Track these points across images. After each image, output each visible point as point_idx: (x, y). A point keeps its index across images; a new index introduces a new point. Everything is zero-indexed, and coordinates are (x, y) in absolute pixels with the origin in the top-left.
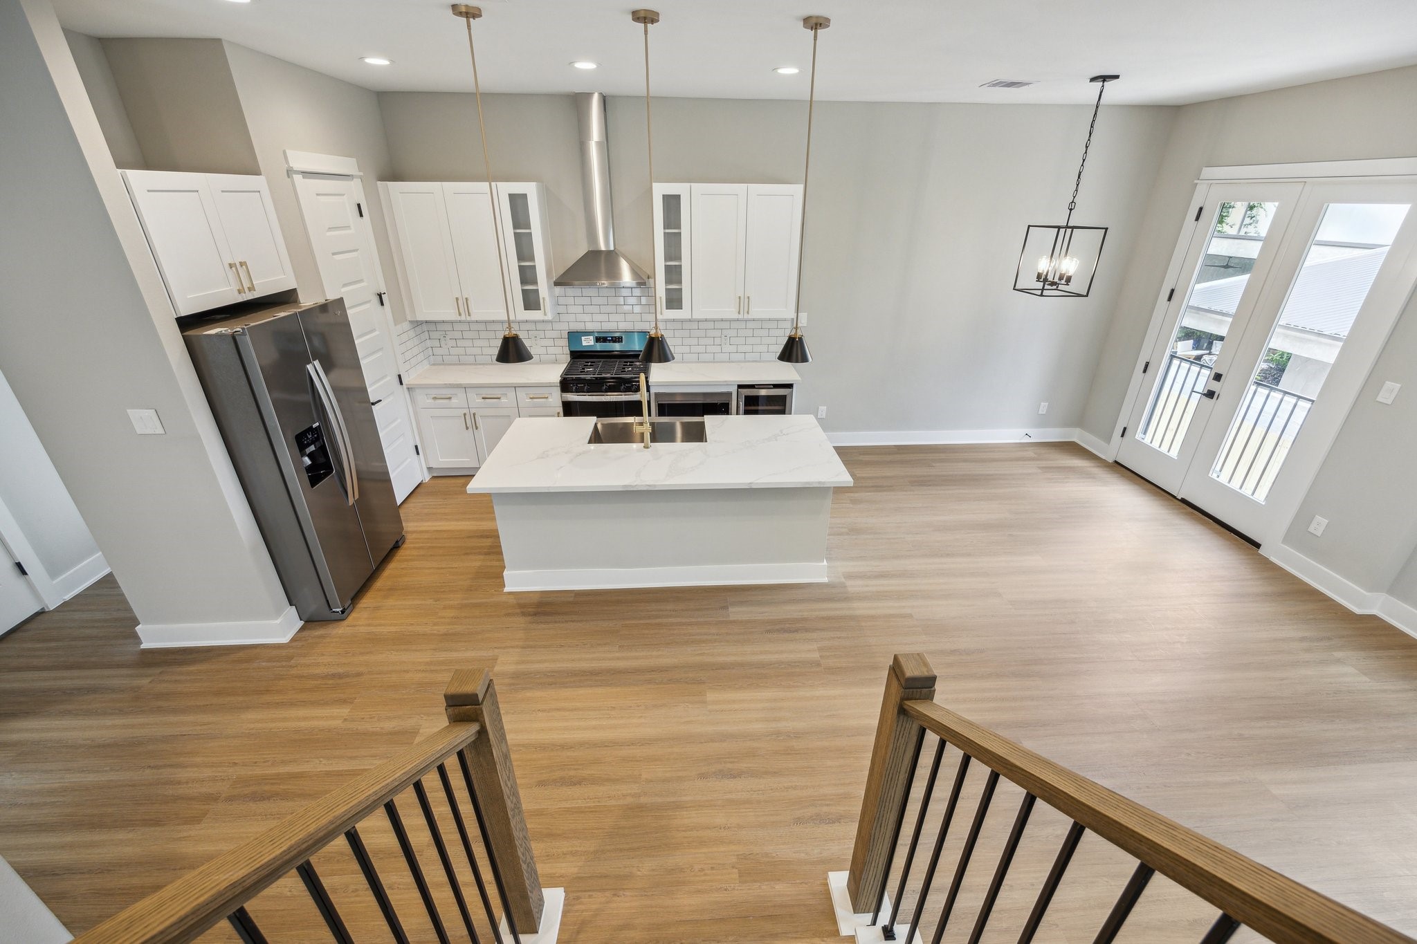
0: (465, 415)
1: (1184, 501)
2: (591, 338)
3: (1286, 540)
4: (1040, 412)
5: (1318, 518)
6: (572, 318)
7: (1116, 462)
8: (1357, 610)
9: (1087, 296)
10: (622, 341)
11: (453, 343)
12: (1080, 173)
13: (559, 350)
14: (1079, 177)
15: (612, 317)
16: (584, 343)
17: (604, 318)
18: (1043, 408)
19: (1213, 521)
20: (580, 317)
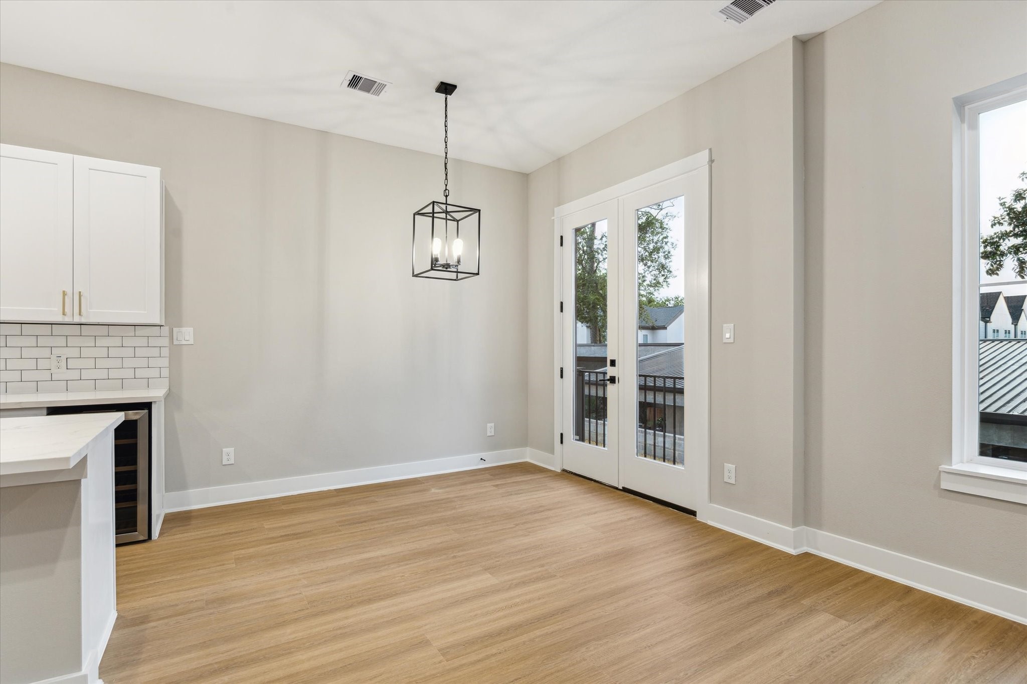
1: (625, 490)
3: (711, 499)
4: (489, 434)
5: (726, 465)
7: (564, 470)
8: (793, 552)
9: (478, 274)
12: (446, 164)
14: (446, 168)
18: (490, 429)
19: (654, 501)
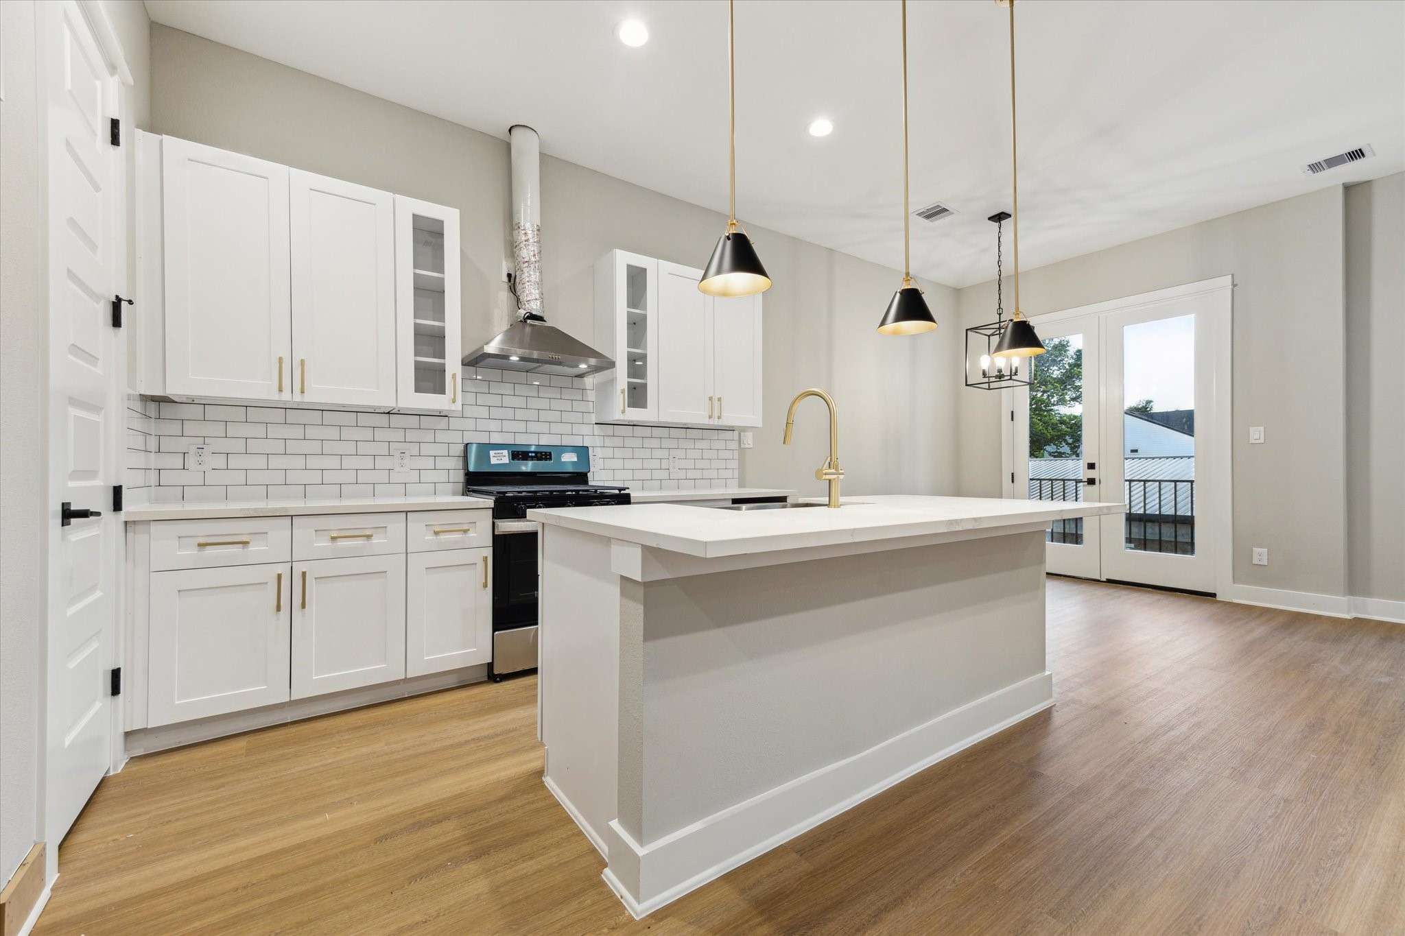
0: (279, 576)
1: (1111, 581)
2: (505, 452)
3: (1237, 580)
5: (1256, 550)
6: (469, 424)
8: (1347, 616)
10: (550, 459)
11: (220, 461)
13: (442, 476)
15: (533, 427)
16: (494, 461)
17: (520, 427)
20: (482, 425)
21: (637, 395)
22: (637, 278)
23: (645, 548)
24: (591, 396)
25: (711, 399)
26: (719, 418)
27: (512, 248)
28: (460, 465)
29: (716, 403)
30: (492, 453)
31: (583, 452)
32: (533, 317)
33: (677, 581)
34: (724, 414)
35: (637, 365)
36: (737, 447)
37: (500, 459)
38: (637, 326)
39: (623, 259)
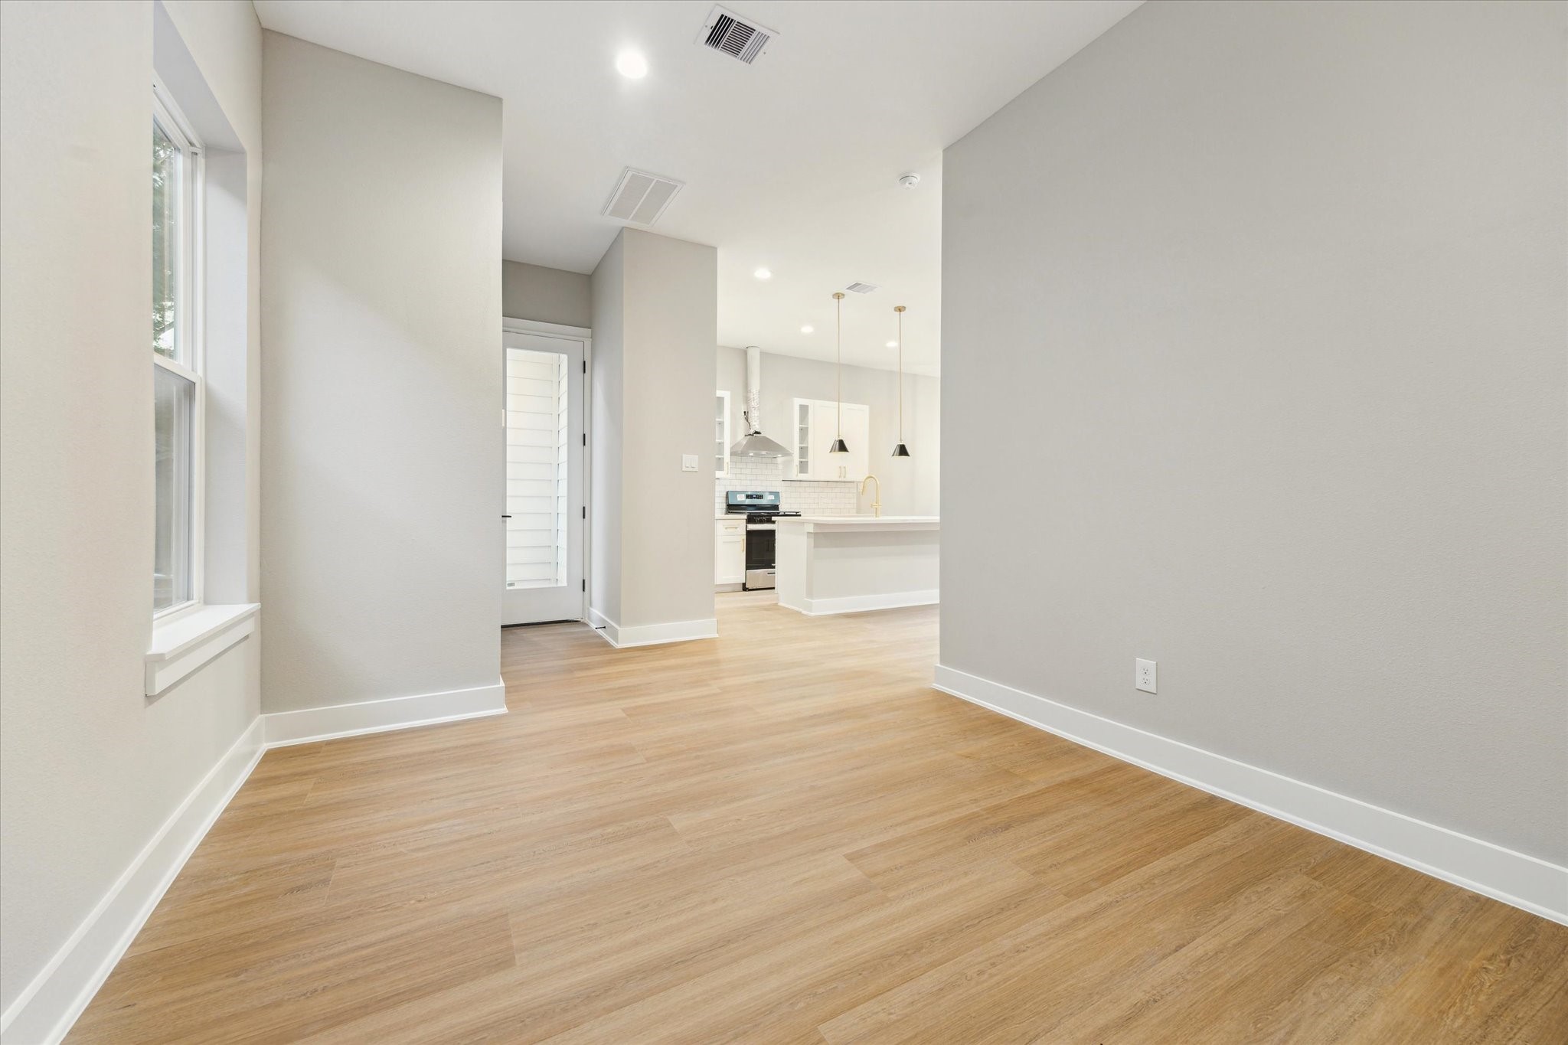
2: (743, 494)
6: (735, 481)
10: (762, 497)
13: (717, 505)
16: (739, 499)
17: (748, 483)
21: (803, 467)
22: (804, 409)
23: (814, 524)
24: (780, 467)
25: (840, 467)
26: (844, 477)
27: (747, 400)
28: (724, 500)
29: (843, 470)
30: (738, 495)
31: (776, 494)
32: (756, 433)
33: (823, 533)
34: (847, 476)
35: (803, 451)
36: (855, 491)
37: (741, 499)
38: (804, 431)
39: (798, 402)
